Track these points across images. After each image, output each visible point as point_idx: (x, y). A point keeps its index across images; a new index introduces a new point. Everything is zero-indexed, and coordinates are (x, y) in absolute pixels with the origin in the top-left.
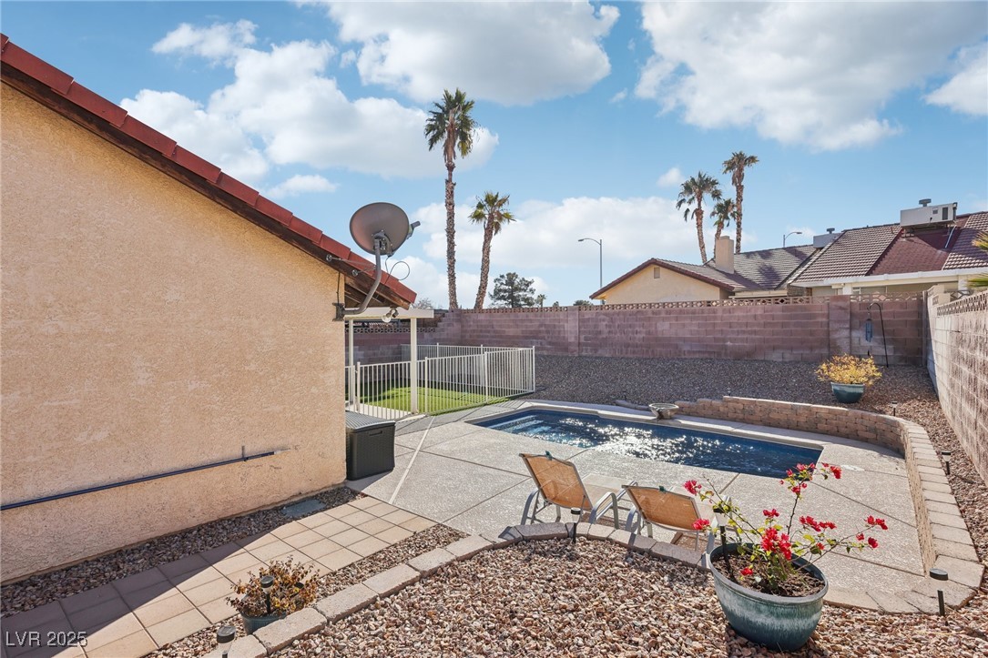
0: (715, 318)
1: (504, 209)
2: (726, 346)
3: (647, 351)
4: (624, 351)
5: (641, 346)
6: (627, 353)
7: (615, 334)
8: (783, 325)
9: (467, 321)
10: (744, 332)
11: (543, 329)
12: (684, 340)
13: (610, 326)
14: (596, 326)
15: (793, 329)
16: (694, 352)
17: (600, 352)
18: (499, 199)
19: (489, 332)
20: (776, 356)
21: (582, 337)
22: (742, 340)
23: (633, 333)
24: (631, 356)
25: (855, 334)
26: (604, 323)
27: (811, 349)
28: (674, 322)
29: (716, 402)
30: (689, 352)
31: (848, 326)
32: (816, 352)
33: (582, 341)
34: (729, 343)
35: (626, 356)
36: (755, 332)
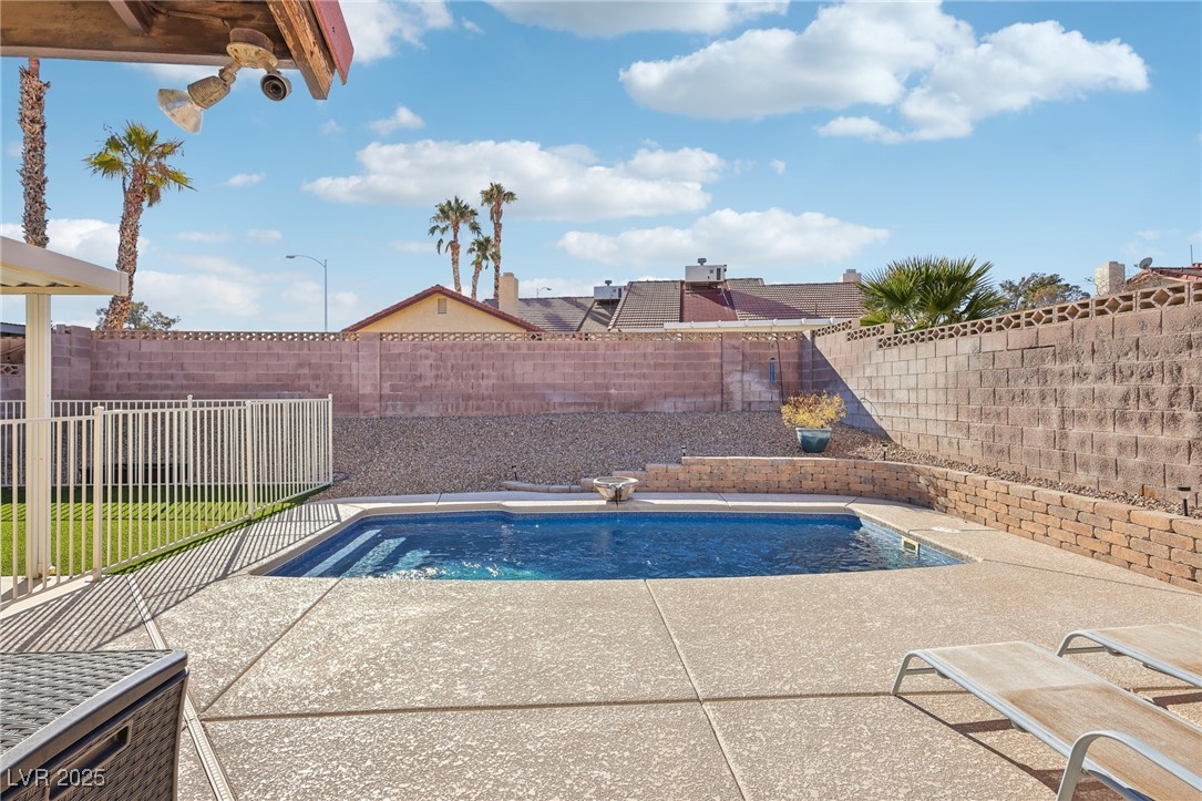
0: (596, 356)
1: (171, 162)
2: (610, 395)
3: (499, 406)
4: (462, 408)
5: (490, 397)
6: (466, 410)
7: (447, 379)
8: (676, 367)
9: (109, 355)
10: (631, 376)
11: (306, 371)
12: (554, 387)
13: (438, 367)
14: (412, 367)
15: (686, 371)
16: (569, 405)
17: (420, 410)
18: (160, 140)
19: (172, 377)
20: (667, 406)
21: (387, 385)
22: (629, 387)
23: (477, 379)
24: (474, 414)
25: (747, 377)
26: (428, 362)
27: (704, 396)
28: (540, 362)
29: (673, 467)
30: (561, 404)
31: (740, 368)
32: (709, 399)
33: (386, 390)
34: (613, 391)
35: (465, 414)
36: (644, 376)
